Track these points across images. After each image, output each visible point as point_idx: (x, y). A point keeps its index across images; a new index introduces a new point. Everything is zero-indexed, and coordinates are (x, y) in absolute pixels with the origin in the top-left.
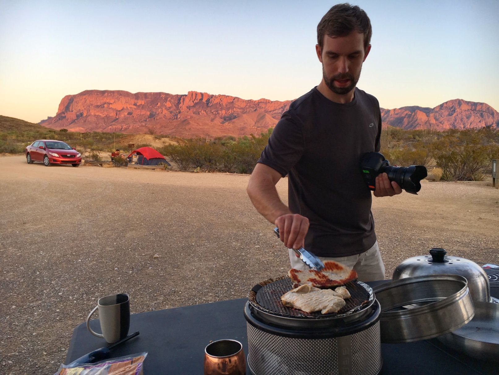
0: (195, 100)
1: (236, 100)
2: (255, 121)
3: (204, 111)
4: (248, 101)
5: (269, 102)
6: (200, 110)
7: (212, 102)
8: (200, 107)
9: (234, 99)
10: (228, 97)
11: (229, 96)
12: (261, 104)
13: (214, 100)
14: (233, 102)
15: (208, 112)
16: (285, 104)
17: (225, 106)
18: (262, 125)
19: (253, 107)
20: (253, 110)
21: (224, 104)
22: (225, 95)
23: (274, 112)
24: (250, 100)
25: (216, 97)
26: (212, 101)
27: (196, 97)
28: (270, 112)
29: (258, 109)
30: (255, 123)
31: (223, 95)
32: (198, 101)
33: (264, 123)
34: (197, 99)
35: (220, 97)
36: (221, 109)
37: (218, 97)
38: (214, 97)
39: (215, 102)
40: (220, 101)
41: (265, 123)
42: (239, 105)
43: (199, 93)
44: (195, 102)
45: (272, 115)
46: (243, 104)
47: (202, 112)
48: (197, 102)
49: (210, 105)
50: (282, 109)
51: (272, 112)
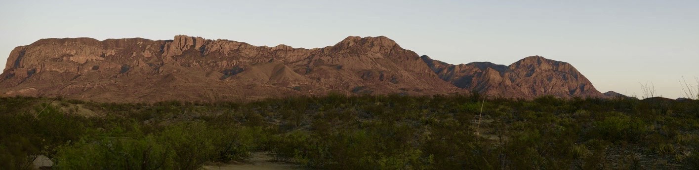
0: (183, 47)
1: (243, 46)
2: (270, 76)
3: (196, 62)
4: (261, 47)
5: (290, 50)
6: (191, 61)
7: (209, 50)
8: (191, 56)
9: (240, 45)
10: (231, 43)
11: (232, 41)
12: (279, 53)
13: (212, 46)
14: (238, 49)
15: (202, 63)
16: (313, 53)
17: (227, 55)
18: (281, 82)
19: (268, 56)
20: (267, 61)
21: (226, 53)
22: (227, 40)
23: (297, 64)
24: (264, 47)
25: (214, 43)
26: (208, 48)
27: (185, 43)
28: (292, 63)
29: (275, 59)
30: (270, 79)
31: (224, 40)
32: (189, 48)
33: (282, 78)
34: (187, 46)
35: (220, 43)
36: (220, 58)
37: (218, 43)
38: (211, 44)
39: (213, 49)
40: (220, 48)
41: (284, 78)
42: (247, 53)
43: (190, 37)
44: (184, 49)
45: (295, 67)
46: (252, 52)
47: (194, 63)
48: (187, 49)
49: (206, 53)
50: (308, 60)
51: (294, 64)
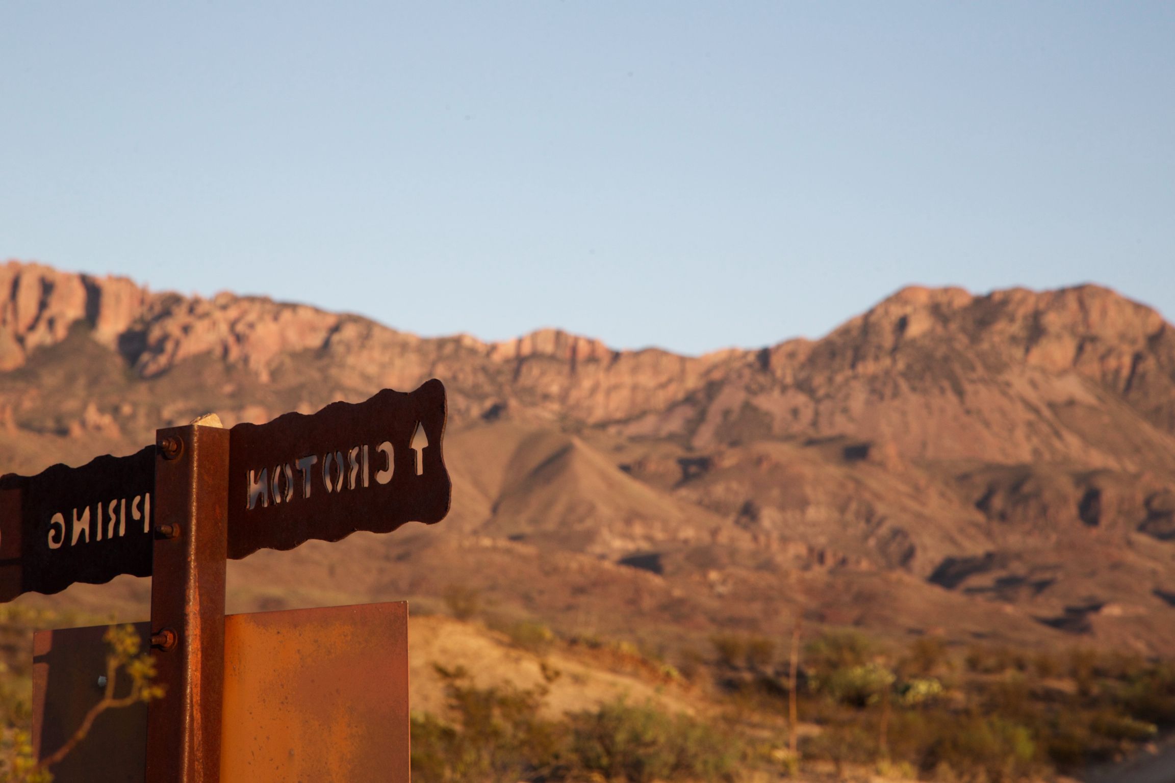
0: (32, 327)
1: (350, 332)
2: (494, 492)
3: (101, 410)
4: (441, 343)
5: (593, 359)
6: (71, 405)
7: (169, 346)
8: (71, 379)
9: (336, 329)
10: (287, 315)
11: (293, 307)
12: (532, 374)
13: (186, 329)
14: (327, 344)
15: (133, 416)
16: (717, 375)
17: (264, 377)
18: (550, 526)
19: (476, 386)
20: (476, 411)
21: (259, 362)
22: (265, 300)
23: (633, 429)
24: (457, 341)
25: (200, 310)
26: (165, 338)
27: (43, 305)
28: (603, 425)
29: (513, 403)
30: (495, 509)
31: (252, 299)
32: (61, 332)
33: (559, 508)
34: (51, 323)
35: (233, 313)
36: (232, 396)
37: (218, 315)
38: (181, 316)
39: (192, 346)
40: (231, 340)
41: (571, 509)
42: (372, 370)
43: (68, 278)
44: (34, 339)
45: (619, 449)
46: (398, 362)
47: (92, 415)
48: (48, 340)
49: (153, 364)
50: (689, 412)
51: (612, 430)
